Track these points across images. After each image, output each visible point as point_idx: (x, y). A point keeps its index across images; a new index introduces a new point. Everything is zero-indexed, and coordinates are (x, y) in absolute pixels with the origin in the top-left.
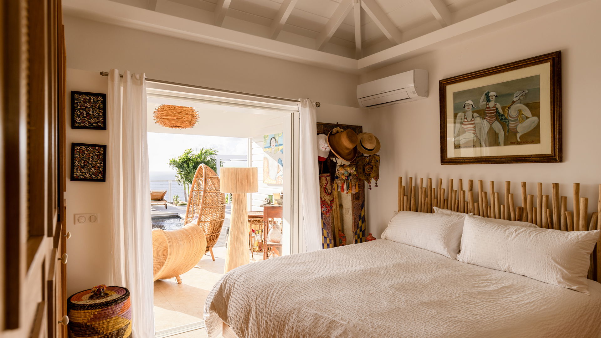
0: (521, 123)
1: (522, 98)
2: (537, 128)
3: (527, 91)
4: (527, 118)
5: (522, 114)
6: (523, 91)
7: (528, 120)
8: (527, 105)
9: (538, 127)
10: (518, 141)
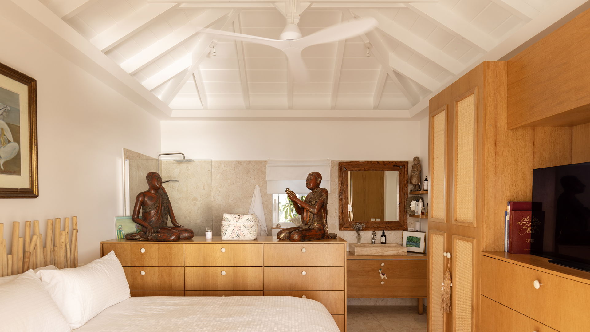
0: (3, 146)
1: (5, 114)
2: (17, 158)
3: (9, 108)
4: (9, 142)
5: (5, 135)
6: (5, 106)
7: (10, 144)
8: (9, 125)
9: (19, 154)
10: (1, 169)
